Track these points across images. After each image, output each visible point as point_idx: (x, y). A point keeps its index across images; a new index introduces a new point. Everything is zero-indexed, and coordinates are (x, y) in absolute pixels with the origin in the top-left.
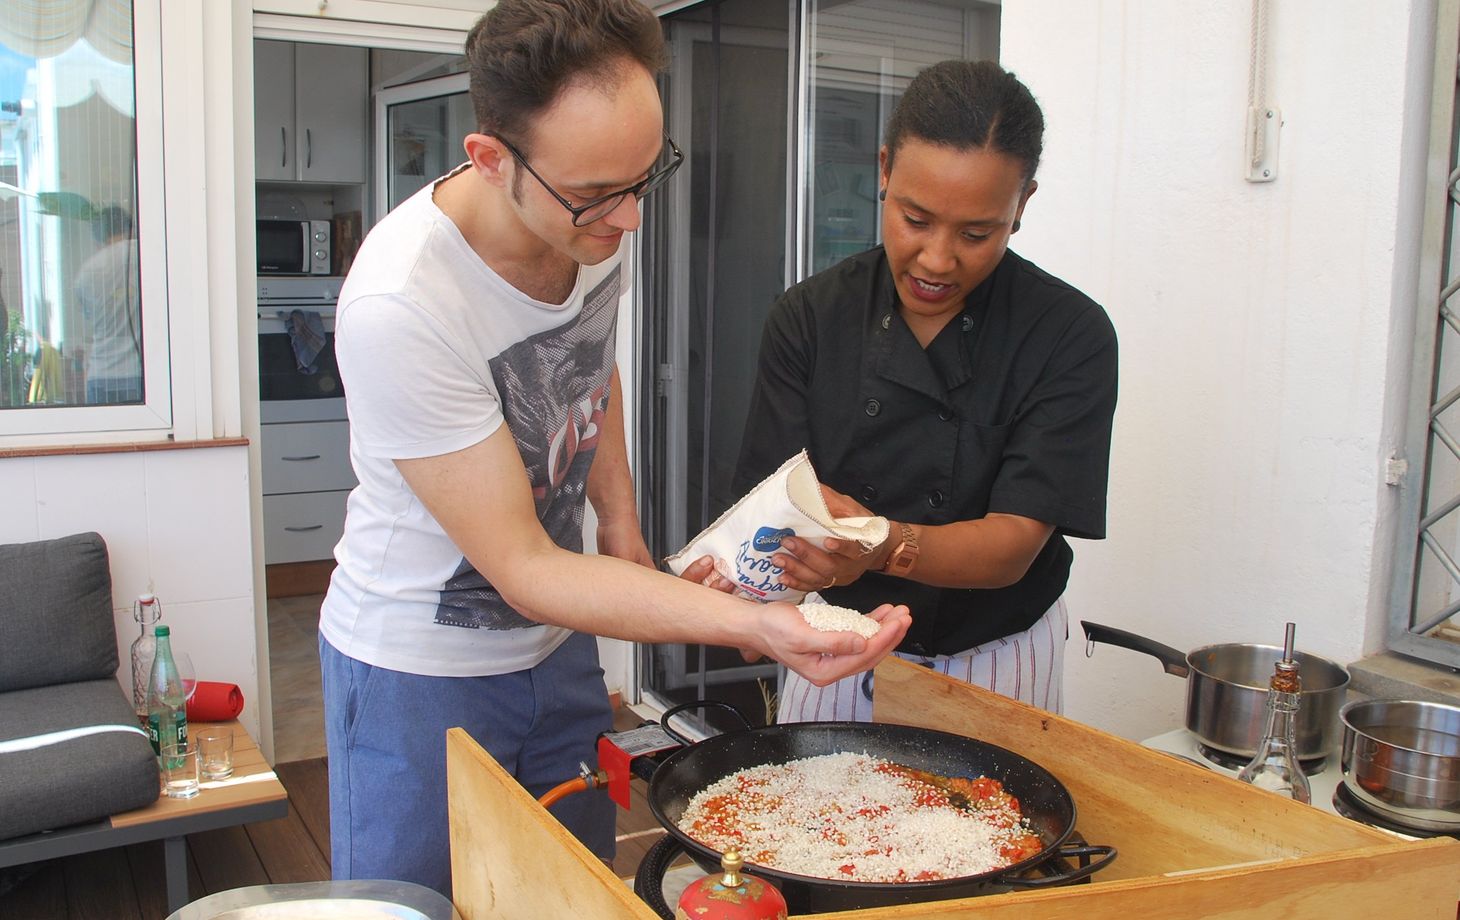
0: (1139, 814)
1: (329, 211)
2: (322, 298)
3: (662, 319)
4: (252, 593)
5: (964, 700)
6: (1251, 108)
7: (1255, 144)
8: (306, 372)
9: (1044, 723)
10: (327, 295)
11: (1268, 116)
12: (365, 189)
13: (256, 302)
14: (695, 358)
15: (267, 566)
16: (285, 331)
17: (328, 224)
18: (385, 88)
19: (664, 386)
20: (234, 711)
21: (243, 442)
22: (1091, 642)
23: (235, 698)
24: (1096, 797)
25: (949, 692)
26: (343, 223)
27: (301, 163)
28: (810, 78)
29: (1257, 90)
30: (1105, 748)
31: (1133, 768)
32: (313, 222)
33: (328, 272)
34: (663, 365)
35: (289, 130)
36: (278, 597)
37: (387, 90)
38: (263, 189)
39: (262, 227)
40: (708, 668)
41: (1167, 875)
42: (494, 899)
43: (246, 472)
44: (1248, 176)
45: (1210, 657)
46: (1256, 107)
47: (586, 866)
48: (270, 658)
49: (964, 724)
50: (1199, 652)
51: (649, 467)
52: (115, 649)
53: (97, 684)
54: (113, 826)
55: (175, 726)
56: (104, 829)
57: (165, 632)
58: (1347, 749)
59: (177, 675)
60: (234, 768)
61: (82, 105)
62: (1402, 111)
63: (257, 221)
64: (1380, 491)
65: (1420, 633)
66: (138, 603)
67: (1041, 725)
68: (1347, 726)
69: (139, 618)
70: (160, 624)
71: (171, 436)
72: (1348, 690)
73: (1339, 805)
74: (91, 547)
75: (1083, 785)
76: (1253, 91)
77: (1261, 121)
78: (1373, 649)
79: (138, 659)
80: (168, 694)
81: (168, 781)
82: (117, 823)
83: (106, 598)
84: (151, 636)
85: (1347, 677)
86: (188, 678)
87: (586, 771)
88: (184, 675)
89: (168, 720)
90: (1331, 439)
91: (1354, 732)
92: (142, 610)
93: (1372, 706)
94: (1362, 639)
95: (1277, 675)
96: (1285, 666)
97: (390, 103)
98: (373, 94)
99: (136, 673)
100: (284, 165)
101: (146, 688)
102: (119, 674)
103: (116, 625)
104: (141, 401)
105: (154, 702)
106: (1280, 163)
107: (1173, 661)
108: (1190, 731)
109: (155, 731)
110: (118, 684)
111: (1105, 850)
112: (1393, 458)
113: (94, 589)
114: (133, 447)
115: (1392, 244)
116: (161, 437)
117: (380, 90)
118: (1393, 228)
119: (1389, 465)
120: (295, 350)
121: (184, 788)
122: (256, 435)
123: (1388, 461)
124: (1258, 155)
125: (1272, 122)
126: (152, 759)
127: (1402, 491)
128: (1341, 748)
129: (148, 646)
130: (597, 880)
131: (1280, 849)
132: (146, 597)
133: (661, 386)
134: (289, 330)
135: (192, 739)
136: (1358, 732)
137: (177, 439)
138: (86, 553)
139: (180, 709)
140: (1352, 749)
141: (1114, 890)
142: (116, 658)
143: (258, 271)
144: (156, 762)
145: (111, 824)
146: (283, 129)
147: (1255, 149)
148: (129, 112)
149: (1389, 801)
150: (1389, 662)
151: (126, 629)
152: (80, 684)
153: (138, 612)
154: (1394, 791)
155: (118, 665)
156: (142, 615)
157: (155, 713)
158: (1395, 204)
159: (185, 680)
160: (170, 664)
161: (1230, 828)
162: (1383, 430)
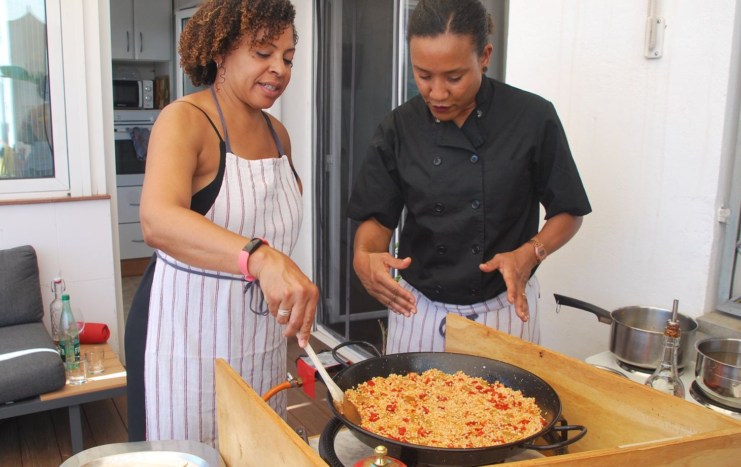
0: (593, 404)
1: (152, 76)
2: (149, 121)
3: (327, 131)
4: (113, 276)
5: (496, 340)
6: (649, 18)
7: (651, 38)
8: (141, 160)
9: (540, 353)
10: (152, 119)
11: (658, 22)
12: (171, 63)
13: (113, 123)
14: (344, 152)
15: (122, 261)
16: (130, 138)
17: (152, 82)
18: (181, 10)
19: (328, 166)
20: (105, 338)
21: (107, 197)
22: (559, 305)
23: (105, 331)
24: (569, 394)
25: (488, 335)
26: (160, 82)
27: (137, 50)
28: (405, 5)
29: (652, 8)
30: (575, 368)
31: (590, 379)
32: (144, 81)
33: (152, 107)
34: (328, 156)
35: (130, 33)
36: (128, 276)
37: (182, 11)
38: (116, 64)
39: (116, 83)
40: (351, 313)
41: (620, 447)
42: (241, 453)
43: (109, 212)
44: (646, 55)
45: (622, 314)
46: (651, 17)
47: (293, 441)
48: (124, 308)
49: (496, 353)
50: (617, 311)
51: (320, 209)
52: (42, 306)
53: (32, 325)
54: (41, 400)
55: (73, 347)
56: (36, 402)
57: (67, 298)
58: (699, 364)
59: (74, 320)
60: (105, 368)
61: (23, 19)
62: (733, 19)
63: (113, 81)
64: (715, 226)
65: (735, 301)
66: (53, 283)
67: (538, 354)
68: (698, 353)
69: (54, 290)
70: (65, 293)
71: (69, 194)
72: (697, 332)
73: (693, 393)
74: (28, 253)
75: (562, 388)
76: (650, 8)
77: (654, 25)
78: (709, 310)
79: (53, 312)
80: (69, 330)
81: (70, 376)
82: (43, 398)
83: (36, 280)
84: (60, 299)
85: (696, 325)
86: (80, 321)
87: (291, 378)
88: (78, 319)
89: (70, 344)
90: (689, 197)
91: (703, 356)
92: (55, 286)
93: (712, 341)
94: (703, 305)
95: (668, 328)
96: (672, 323)
97: (183, 17)
98: (174, 14)
99: (53, 319)
100: (128, 51)
101: (58, 327)
102: (44, 319)
103: (42, 293)
104: (53, 176)
105: (63, 334)
106: (664, 48)
107: (603, 316)
108: (612, 353)
109: (63, 350)
110: (44, 324)
111: (580, 428)
112: (722, 208)
113: (30, 275)
114: (49, 200)
115: (726, 92)
116: (64, 195)
117: (178, 11)
118: (727, 84)
119: (720, 212)
120: (135, 148)
121: (79, 380)
122: (114, 194)
123: (720, 210)
124: (652, 43)
125: (661, 26)
126: (61, 365)
127: (727, 226)
128: (695, 363)
129: (59, 305)
130: (300, 450)
131: (673, 425)
132: (57, 279)
133: (327, 166)
134: (132, 138)
135: (82, 353)
136: (705, 357)
137: (72, 196)
138: (25, 256)
139: (76, 338)
140: (701, 364)
141: (592, 457)
142: (42, 311)
143: (114, 107)
144: (64, 366)
145: (40, 399)
146: (127, 32)
147: (650, 40)
148: (43, 20)
149: (721, 393)
150: (718, 317)
151: (47, 296)
152: (24, 325)
153: (53, 287)
154: (724, 388)
155: (43, 315)
156: (55, 289)
157: (63, 340)
158: (728, 70)
159: (78, 322)
160: (70, 315)
161: (645, 413)
162: (718, 193)
